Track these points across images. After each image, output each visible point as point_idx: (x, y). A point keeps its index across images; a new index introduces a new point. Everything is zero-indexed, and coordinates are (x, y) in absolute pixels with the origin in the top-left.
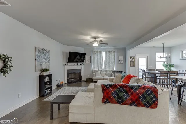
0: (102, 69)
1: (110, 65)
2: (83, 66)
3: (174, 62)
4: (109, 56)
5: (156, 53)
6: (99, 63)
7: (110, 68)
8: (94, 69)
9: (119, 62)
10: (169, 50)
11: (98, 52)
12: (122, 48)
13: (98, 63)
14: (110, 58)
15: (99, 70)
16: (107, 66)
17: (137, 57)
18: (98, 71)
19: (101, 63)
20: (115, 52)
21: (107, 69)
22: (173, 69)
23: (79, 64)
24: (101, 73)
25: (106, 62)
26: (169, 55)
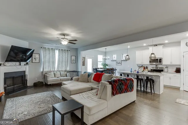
0: (55, 69)
1: (64, 65)
2: (27, 67)
3: (108, 62)
4: (63, 55)
5: (98, 55)
6: (51, 63)
7: (64, 68)
8: (44, 70)
9: (72, 62)
10: (105, 54)
11: (50, 50)
12: (76, 48)
13: (49, 62)
14: (64, 58)
15: (51, 70)
16: (60, 66)
17: (86, 58)
18: (50, 72)
19: (54, 63)
20: (69, 52)
21: (60, 70)
22: (107, 67)
23: (23, 63)
24: (54, 74)
25: (59, 62)
26: (105, 57)
